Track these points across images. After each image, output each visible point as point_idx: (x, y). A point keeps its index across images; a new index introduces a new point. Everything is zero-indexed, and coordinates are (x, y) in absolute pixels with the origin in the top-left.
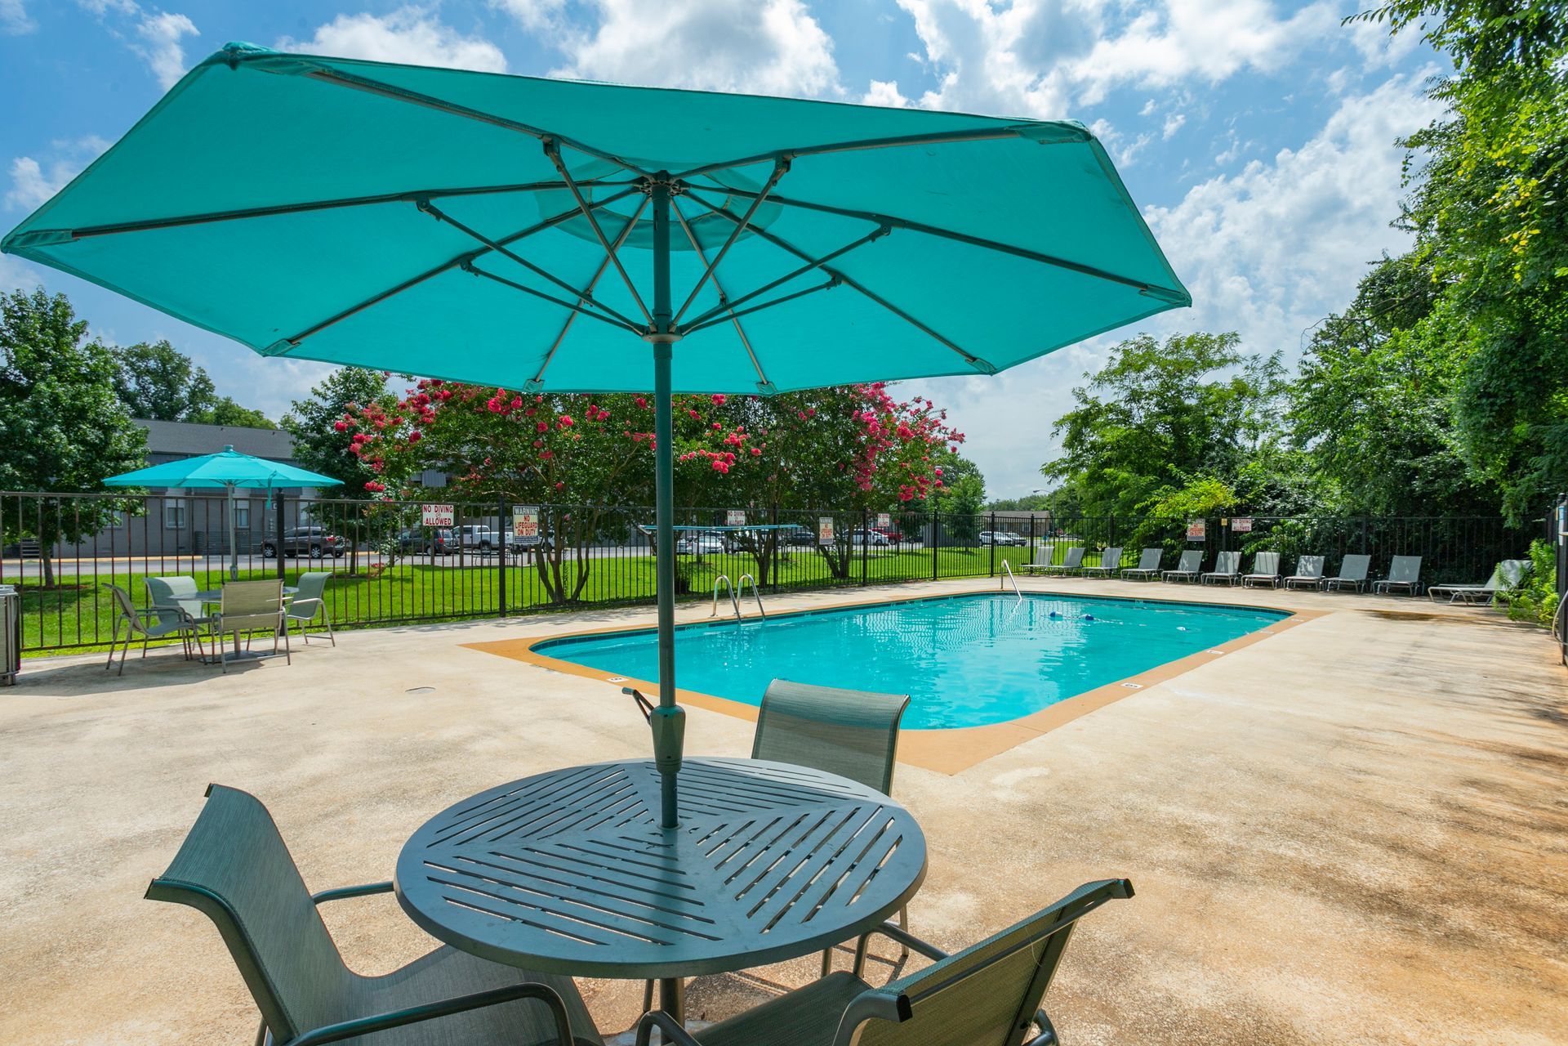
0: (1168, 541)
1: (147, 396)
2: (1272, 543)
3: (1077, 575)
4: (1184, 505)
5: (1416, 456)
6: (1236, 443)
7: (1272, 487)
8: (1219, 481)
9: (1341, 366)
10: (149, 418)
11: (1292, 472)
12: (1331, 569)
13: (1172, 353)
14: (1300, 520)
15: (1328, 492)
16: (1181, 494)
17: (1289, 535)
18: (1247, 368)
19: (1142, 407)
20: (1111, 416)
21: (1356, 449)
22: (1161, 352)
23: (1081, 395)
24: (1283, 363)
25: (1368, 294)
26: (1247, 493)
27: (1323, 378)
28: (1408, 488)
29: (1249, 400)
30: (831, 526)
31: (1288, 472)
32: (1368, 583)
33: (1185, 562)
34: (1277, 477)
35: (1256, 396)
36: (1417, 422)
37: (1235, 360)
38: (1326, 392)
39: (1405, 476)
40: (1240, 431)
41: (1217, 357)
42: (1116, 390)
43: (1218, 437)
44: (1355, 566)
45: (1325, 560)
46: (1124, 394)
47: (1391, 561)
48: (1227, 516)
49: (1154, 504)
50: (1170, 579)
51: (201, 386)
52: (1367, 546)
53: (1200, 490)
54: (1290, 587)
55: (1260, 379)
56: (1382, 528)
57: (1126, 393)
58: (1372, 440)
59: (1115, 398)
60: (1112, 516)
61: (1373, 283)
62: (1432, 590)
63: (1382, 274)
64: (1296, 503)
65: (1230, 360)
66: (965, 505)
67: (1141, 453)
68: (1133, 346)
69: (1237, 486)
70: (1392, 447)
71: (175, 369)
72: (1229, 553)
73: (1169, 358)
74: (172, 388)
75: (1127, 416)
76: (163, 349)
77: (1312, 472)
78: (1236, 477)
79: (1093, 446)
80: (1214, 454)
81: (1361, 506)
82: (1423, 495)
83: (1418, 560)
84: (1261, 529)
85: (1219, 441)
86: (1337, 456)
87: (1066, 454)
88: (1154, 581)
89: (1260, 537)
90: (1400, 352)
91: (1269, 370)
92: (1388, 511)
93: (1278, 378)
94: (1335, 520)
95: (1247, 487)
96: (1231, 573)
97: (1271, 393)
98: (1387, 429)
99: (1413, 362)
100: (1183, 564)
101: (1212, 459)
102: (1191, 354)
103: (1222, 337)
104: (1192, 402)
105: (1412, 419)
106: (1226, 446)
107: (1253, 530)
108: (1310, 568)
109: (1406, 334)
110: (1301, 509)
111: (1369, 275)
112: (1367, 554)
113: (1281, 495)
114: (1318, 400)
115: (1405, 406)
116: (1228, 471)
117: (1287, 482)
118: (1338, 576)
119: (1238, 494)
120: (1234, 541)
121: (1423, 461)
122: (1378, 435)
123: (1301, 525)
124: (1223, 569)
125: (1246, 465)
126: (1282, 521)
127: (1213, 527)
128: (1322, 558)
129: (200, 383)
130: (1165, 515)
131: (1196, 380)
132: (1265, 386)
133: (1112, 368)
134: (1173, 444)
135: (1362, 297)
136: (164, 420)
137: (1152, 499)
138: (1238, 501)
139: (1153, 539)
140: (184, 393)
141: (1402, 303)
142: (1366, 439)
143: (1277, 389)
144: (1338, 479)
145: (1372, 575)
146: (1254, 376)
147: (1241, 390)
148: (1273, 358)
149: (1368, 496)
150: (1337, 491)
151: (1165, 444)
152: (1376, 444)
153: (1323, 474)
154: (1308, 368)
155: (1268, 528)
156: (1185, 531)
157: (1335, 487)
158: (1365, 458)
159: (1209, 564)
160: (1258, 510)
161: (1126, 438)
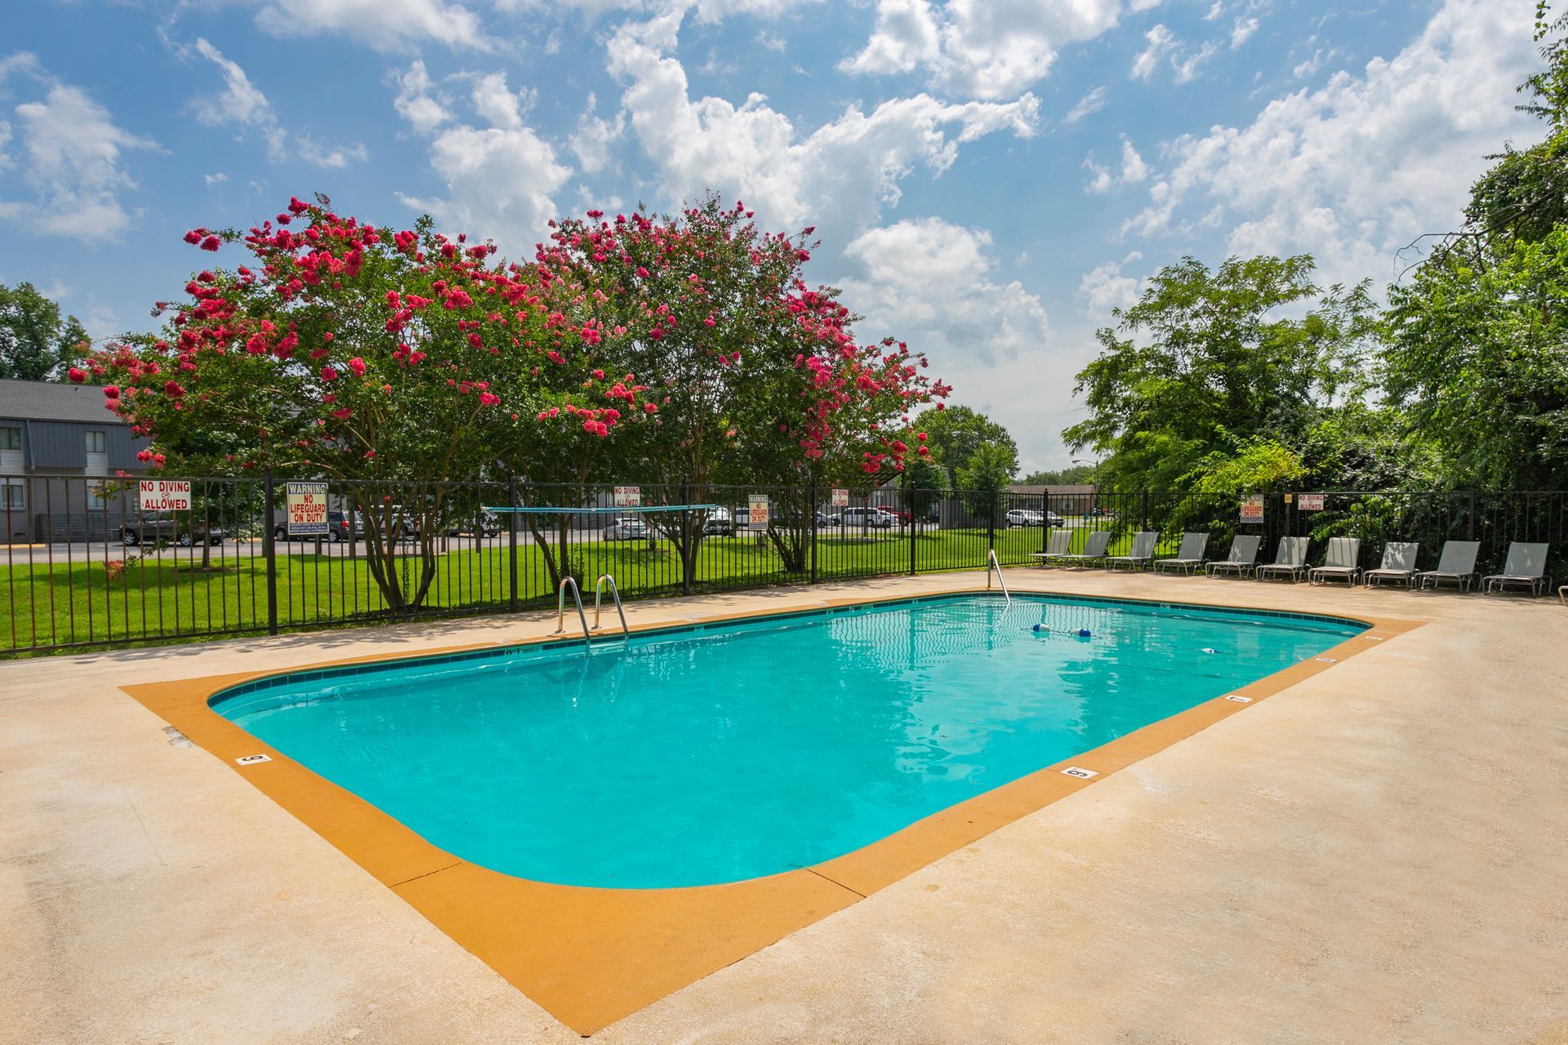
0: (1216, 523)
1: (8, 351)
2: (1350, 525)
3: (1099, 566)
4: (1237, 477)
5: (1544, 410)
6: (1307, 396)
7: (1353, 454)
8: (1282, 446)
9: (1445, 292)
10: (11, 377)
11: (1378, 434)
12: (1426, 560)
13: (1227, 282)
14: (1388, 495)
15: (1426, 459)
16: (1233, 463)
17: (1373, 515)
18: (1325, 301)
19: (1188, 353)
20: (1148, 364)
21: (1463, 402)
22: (1213, 282)
23: (1107, 337)
24: (1372, 293)
25: (1483, 201)
26: (1319, 460)
27: (1420, 309)
28: (1532, 454)
29: (1327, 342)
30: (765, 506)
31: (1373, 433)
32: (1476, 578)
33: (1237, 550)
34: (1359, 440)
35: (1335, 337)
36: (1547, 365)
37: (1308, 291)
38: (1424, 327)
39: (1529, 438)
40: (1315, 383)
41: (1285, 288)
42: (1156, 332)
43: (1286, 390)
44: (1459, 557)
45: (1419, 547)
46: (1166, 336)
47: (1507, 548)
48: (1292, 489)
49: (1199, 476)
50: (1218, 572)
51: (74, 339)
52: (1475, 530)
53: (1255, 458)
54: (1372, 582)
55: (1341, 316)
56: (1496, 505)
57: (1168, 335)
58: (1483, 390)
59: (1155, 341)
60: (1146, 492)
61: (1491, 185)
62: (1563, 590)
63: (1503, 173)
64: (1382, 473)
65: (1302, 291)
66: (987, 479)
67: (1187, 412)
68: (1175, 275)
69: (1306, 452)
70: (1511, 398)
71: (41, 318)
72: (1295, 539)
73: (1224, 289)
74: (38, 342)
75: (1169, 366)
76: (26, 294)
77: (1403, 433)
78: (1305, 440)
79: (1127, 403)
80: (1277, 411)
81: (1467, 476)
82: (1551, 464)
83: (1544, 548)
84: (1336, 508)
85: (1287, 395)
86: (1437, 413)
87: (1091, 414)
88: (1197, 574)
89: (1333, 519)
90: (1526, 272)
91: (1354, 304)
92: (1504, 483)
93: (1364, 314)
94: (1433, 496)
95: (1319, 453)
96: (1295, 565)
97: (1355, 333)
98: (1504, 374)
99: (1543, 285)
100: (1235, 554)
101: (1276, 417)
102: (1251, 285)
103: (1291, 261)
104: (1251, 346)
105: (1539, 361)
106: (1295, 402)
107: (1325, 509)
108: (1399, 557)
109: (1533, 248)
110: (1389, 481)
111: (1486, 175)
112: (1474, 540)
113: (1364, 463)
114: (1413, 338)
115: (1530, 344)
116: (1295, 433)
117: (1371, 446)
118: (1436, 570)
119: (1307, 462)
120: (1301, 524)
121: (1555, 417)
122: (1492, 383)
123: (1388, 503)
124: (1286, 560)
125: (1319, 425)
126: (1363, 497)
127: (1274, 506)
128: (1416, 545)
129: (72, 335)
130: (1212, 490)
131: (1257, 317)
132: (1348, 323)
133: (1150, 302)
134: (1227, 400)
135: (1476, 204)
136: (28, 379)
137: (1197, 470)
138: (1307, 471)
139: (1196, 521)
140: (53, 348)
141: (1529, 211)
142: (1475, 389)
143: (1362, 328)
144: (1439, 442)
145: (1481, 568)
146: (1334, 312)
147: (1316, 329)
148: (1359, 288)
149: (1478, 465)
150: (1437, 459)
151: (1218, 399)
152: (1490, 393)
153: (1418, 437)
154: (1400, 296)
155: (1345, 506)
156: (1238, 510)
157: (1434, 453)
158: (1475, 414)
159: (1268, 553)
160: (1334, 483)
161: (1167, 392)
